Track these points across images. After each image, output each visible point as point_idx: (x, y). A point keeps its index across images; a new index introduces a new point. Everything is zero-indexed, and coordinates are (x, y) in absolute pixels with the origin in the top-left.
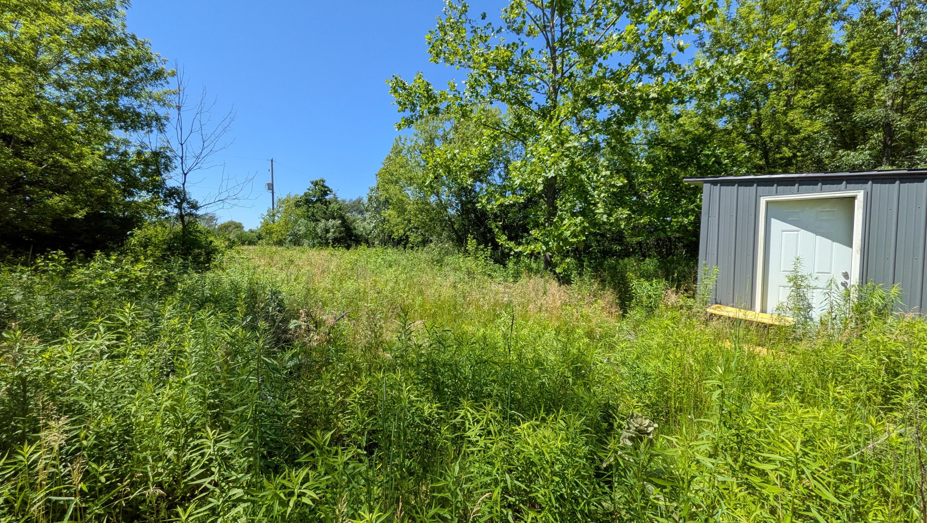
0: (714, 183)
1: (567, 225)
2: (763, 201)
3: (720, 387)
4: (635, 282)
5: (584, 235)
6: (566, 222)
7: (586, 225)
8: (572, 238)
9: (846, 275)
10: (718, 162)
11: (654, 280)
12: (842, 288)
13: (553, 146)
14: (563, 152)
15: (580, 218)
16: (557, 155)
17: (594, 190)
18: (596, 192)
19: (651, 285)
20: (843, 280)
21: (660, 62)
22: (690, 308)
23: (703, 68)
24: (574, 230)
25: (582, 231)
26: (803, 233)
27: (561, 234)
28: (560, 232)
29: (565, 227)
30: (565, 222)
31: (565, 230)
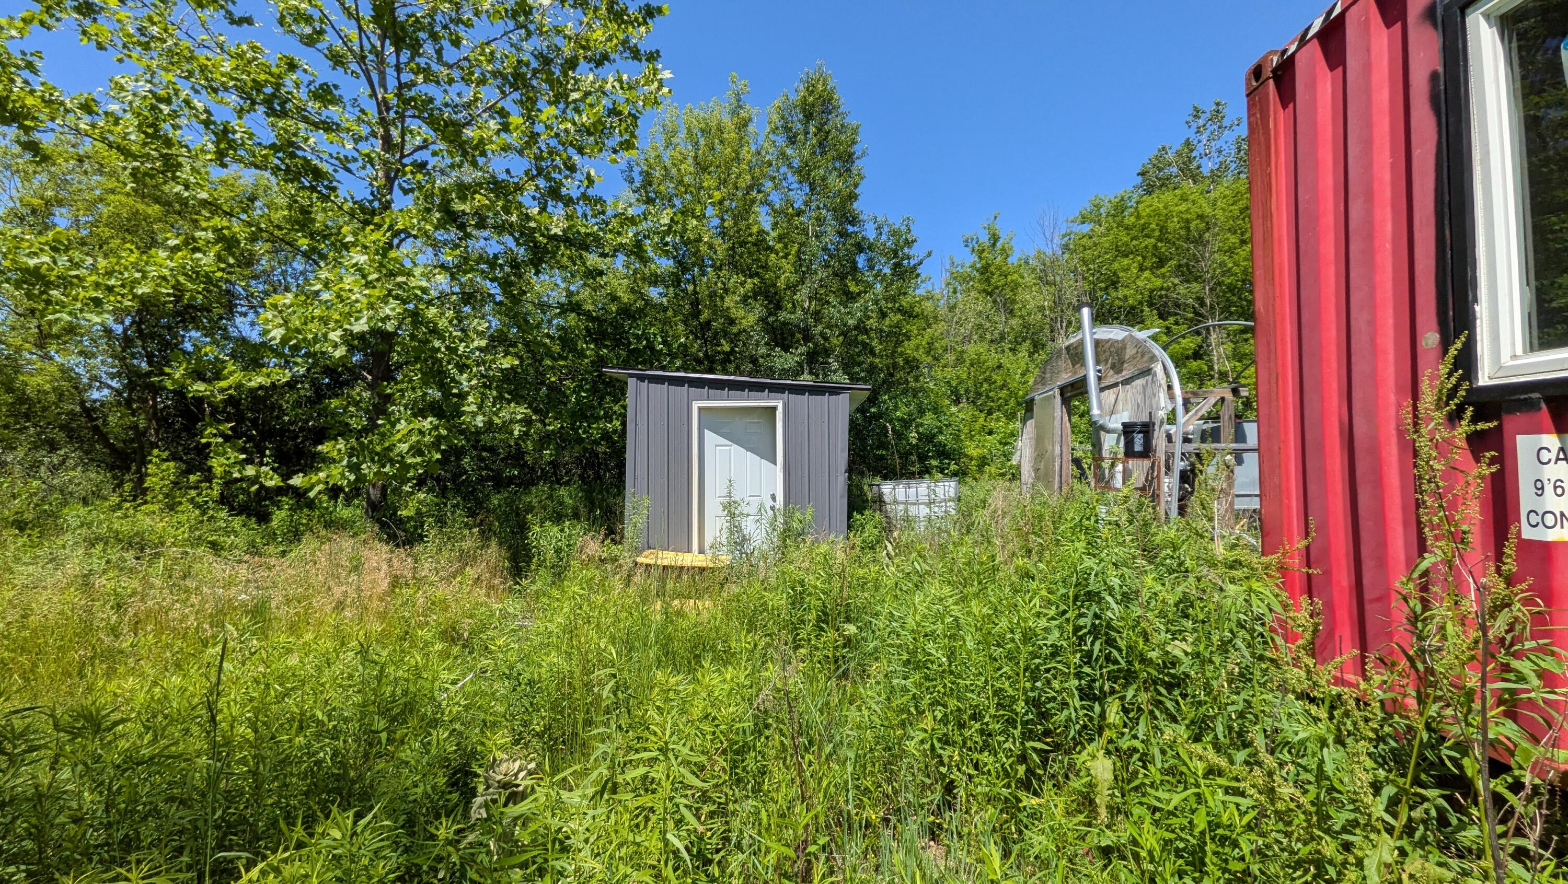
0: (641, 378)
1: (405, 432)
2: (696, 405)
3: (614, 676)
4: (537, 529)
5: (438, 450)
6: (402, 426)
7: (444, 432)
8: (413, 456)
9: (774, 498)
10: (650, 346)
11: (567, 523)
12: (770, 513)
13: (370, 278)
14: (390, 291)
15: (430, 419)
16: (376, 292)
17: (461, 373)
18: (465, 376)
19: (562, 531)
20: (771, 503)
21: (571, 187)
22: (615, 559)
23: (623, 214)
24: (418, 442)
25: (436, 445)
26: (735, 448)
27: (389, 449)
28: (387, 444)
29: (399, 436)
30: (398, 427)
31: (400, 441)
